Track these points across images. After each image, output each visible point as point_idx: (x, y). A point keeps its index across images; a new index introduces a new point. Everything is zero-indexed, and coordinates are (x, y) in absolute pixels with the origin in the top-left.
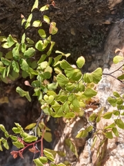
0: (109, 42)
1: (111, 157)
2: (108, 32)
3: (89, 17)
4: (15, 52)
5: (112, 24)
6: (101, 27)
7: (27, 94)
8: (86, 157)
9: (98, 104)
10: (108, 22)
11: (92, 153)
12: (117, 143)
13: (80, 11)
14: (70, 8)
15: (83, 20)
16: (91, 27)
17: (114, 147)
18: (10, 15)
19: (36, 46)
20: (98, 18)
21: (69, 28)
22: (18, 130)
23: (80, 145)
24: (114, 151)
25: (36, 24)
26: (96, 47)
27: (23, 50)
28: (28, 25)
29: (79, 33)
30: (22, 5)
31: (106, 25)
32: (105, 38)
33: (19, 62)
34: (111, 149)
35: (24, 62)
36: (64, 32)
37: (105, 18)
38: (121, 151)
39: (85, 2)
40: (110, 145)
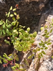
0: (40, 22)
1: (41, 66)
2: (40, 18)
3: (32, 12)
4: (4, 26)
5: (41, 15)
6: (37, 16)
7: (8, 42)
8: (32, 66)
9: (36, 46)
10: (39, 14)
11: (34, 65)
12: (44, 60)
13: (29, 10)
14: (25, 9)
15: (30, 13)
16: (33, 16)
17: (43, 62)
19: (12, 24)
20: (35, 13)
21: (24, 17)
22: (5, 56)
24: (43, 63)
25: (12, 15)
26: (35, 24)
27: (7, 25)
28: (8, 16)
29: (29, 18)
30: (6, 8)
31: (39, 15)
32: (39, 20)
33: (5, 30)
34: (41, 63)
35: (7, 30)
36: (23, 18)
38: (45, 64)
39: (30, 7)
40: (41, 61)
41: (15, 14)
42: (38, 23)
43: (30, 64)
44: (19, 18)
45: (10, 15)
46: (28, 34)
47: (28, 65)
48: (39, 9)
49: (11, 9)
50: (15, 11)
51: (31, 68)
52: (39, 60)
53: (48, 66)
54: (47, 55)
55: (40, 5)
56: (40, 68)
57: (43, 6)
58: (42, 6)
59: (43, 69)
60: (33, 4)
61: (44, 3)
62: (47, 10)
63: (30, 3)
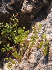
1: (31, 54)
2: (31, 25)
6: (29, 23)
8: (25, 55)
9: (28, 42)
10: (31, 22)
12: (33, 51)
13: (24, 19)
14: (22, 18)
15: (25, 22)
16: (27, 23)
18: (7, 20)
20: (28, 21)
22: (8, 46)
23: (24, 52)
26: (28, 28)
27: (10, 26)
28: (12, 20)
29: (24, 25)
34: (31, 52)
35: (10, 30)
36: (20, 25)
37: (30, 21)
38: (34, 53)
39: (25, 17)
41: (16, 19)
42: (30, 28)
43: (24, 54)
44: (18, 21)
46: (24, 31)
47: (23, 55)
48: (30, 18)
49: (13, 15)
51: (24, 56)
52: (30, 50)
53: (36, 54)
54: (35, 47)
55: (31, 16)
57: (33, 16)
58: (32, 16)
59: (32, 56)
60: (27, 15)
61: (34, 14)
62: (36, 19)
63: (25, 14)
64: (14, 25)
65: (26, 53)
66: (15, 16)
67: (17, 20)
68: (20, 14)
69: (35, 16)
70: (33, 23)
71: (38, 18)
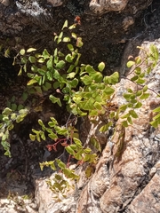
0: (124, 57)
1: (128, 148)
2: (123, 50)
3: (108, 37)
4: (49, 64)
5: (127, 42)
6: (118, 46)
7: (57, 100)
8: (108, 152)
9: (117, 108)
10: (123, 41)
11: (113, 147)
12: (133, 136)
13: (100, 32)
14: (92, 30)
15: (103, 40)
16: (110, 46)
17: (131, 140)
18: (44, 37)
19: (66, 59)
20: (115, 38)
22: (53, 124)
23: (102, 142)
24: (131, 142)
26: (114, 62)
27: (55, 61)
28: (60, 41)
30: (53, 28)
31: (122, 44)
32: (121, 55)
34: (128, 141)
35: (56, 72)
37: (121, 38)
38: (136, 142)
39: (104, 24)
40: (127, 138)
41: (74, 36)
42: (120, 61)
43: (103, 146)
44: (82, 44)
45: (62, 39)
46: (101, 75)
47: (100, 149)
48: (122, 29)
49: (66, 25)
50: (73, 30)
51: (105, 154)
52: (123, 135)
53: (143, 147)
54: (140, 124)
55: (125, 21)
56: (126, 152)
57: (131, 22)
58: (128, 22)
59: (131, 153)
60: (110, 19)
61: (132, 15)
62: (140, 32)
63: (103, 16)
64: (70, 57)
65: (109, 144)
66: (71, 28)
67: (79, 40)
68: (85, 16)
69: (137, 20)
70: (130, 45)
71: (147, 27)
